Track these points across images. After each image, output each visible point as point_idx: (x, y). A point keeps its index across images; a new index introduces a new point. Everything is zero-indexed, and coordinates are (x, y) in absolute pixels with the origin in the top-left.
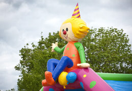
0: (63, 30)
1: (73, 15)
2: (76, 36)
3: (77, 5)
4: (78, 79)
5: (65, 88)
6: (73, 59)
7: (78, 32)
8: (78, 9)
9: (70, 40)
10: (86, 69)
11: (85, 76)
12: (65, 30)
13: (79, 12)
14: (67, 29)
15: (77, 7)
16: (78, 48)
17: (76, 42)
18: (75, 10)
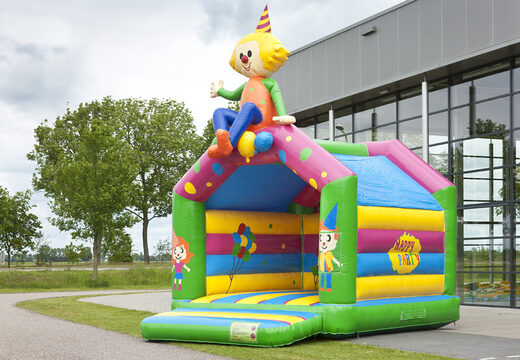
0: (241, 55)
1: (259, 27)
2: (266, 65)
3: (266, 9)
4: (275, 145)
5: (248, 161)
6: (261, 109)
7: (271, 59)
8: (267, 16)
9: (254, 74)
10: (288, 126)
11: (289, 139)
12: (246, 54)
13: (269, 23)
14: (250, 53)
15: (265, 14)
16: (270, 89)
17: (264, 77)
18: (262, 18)
